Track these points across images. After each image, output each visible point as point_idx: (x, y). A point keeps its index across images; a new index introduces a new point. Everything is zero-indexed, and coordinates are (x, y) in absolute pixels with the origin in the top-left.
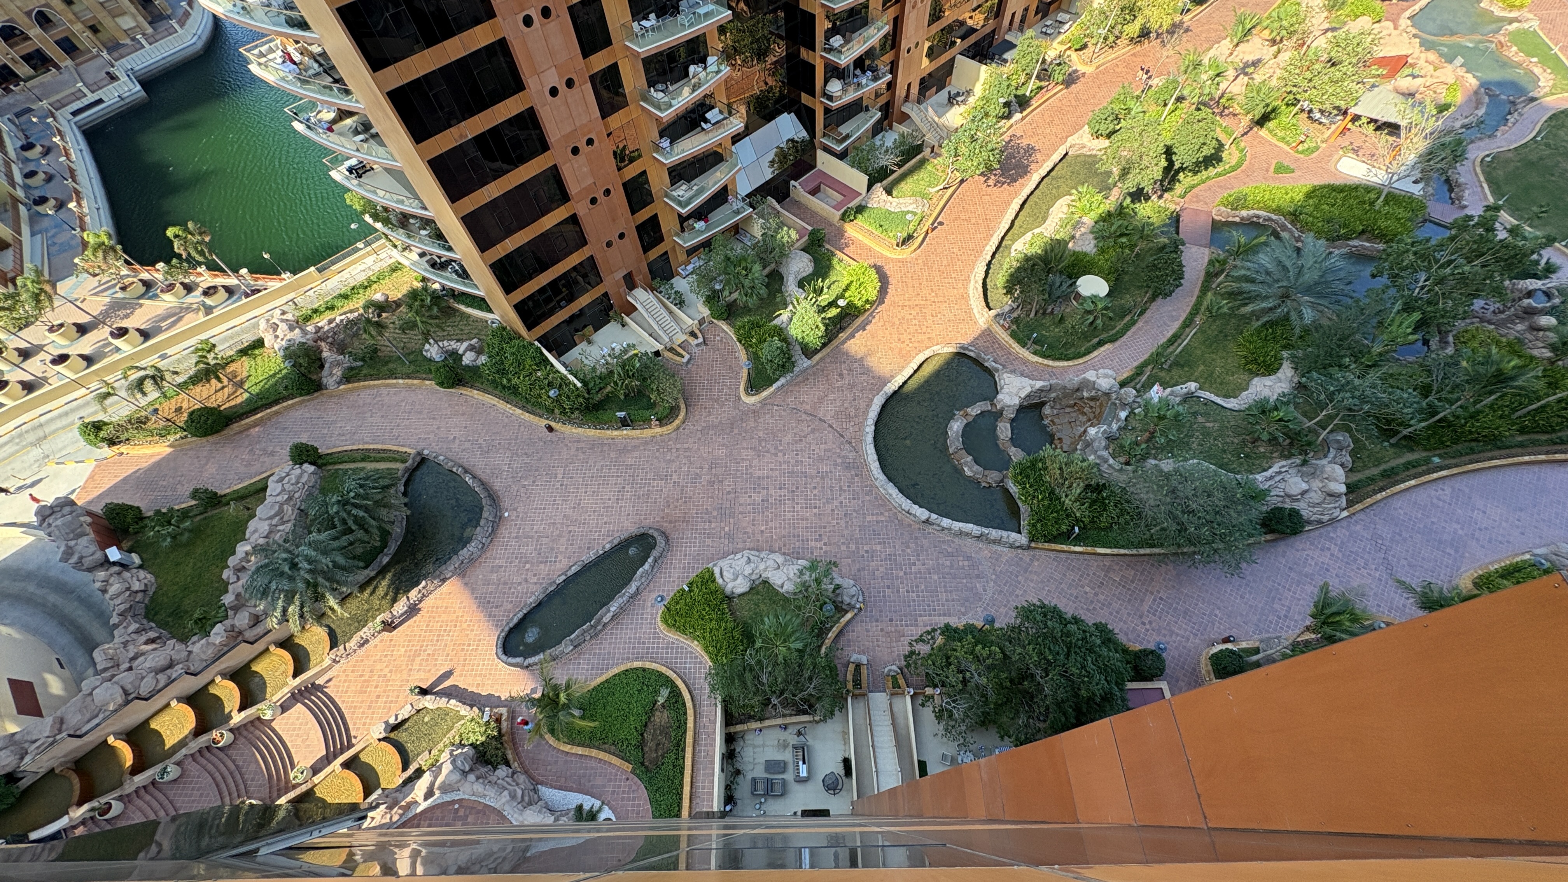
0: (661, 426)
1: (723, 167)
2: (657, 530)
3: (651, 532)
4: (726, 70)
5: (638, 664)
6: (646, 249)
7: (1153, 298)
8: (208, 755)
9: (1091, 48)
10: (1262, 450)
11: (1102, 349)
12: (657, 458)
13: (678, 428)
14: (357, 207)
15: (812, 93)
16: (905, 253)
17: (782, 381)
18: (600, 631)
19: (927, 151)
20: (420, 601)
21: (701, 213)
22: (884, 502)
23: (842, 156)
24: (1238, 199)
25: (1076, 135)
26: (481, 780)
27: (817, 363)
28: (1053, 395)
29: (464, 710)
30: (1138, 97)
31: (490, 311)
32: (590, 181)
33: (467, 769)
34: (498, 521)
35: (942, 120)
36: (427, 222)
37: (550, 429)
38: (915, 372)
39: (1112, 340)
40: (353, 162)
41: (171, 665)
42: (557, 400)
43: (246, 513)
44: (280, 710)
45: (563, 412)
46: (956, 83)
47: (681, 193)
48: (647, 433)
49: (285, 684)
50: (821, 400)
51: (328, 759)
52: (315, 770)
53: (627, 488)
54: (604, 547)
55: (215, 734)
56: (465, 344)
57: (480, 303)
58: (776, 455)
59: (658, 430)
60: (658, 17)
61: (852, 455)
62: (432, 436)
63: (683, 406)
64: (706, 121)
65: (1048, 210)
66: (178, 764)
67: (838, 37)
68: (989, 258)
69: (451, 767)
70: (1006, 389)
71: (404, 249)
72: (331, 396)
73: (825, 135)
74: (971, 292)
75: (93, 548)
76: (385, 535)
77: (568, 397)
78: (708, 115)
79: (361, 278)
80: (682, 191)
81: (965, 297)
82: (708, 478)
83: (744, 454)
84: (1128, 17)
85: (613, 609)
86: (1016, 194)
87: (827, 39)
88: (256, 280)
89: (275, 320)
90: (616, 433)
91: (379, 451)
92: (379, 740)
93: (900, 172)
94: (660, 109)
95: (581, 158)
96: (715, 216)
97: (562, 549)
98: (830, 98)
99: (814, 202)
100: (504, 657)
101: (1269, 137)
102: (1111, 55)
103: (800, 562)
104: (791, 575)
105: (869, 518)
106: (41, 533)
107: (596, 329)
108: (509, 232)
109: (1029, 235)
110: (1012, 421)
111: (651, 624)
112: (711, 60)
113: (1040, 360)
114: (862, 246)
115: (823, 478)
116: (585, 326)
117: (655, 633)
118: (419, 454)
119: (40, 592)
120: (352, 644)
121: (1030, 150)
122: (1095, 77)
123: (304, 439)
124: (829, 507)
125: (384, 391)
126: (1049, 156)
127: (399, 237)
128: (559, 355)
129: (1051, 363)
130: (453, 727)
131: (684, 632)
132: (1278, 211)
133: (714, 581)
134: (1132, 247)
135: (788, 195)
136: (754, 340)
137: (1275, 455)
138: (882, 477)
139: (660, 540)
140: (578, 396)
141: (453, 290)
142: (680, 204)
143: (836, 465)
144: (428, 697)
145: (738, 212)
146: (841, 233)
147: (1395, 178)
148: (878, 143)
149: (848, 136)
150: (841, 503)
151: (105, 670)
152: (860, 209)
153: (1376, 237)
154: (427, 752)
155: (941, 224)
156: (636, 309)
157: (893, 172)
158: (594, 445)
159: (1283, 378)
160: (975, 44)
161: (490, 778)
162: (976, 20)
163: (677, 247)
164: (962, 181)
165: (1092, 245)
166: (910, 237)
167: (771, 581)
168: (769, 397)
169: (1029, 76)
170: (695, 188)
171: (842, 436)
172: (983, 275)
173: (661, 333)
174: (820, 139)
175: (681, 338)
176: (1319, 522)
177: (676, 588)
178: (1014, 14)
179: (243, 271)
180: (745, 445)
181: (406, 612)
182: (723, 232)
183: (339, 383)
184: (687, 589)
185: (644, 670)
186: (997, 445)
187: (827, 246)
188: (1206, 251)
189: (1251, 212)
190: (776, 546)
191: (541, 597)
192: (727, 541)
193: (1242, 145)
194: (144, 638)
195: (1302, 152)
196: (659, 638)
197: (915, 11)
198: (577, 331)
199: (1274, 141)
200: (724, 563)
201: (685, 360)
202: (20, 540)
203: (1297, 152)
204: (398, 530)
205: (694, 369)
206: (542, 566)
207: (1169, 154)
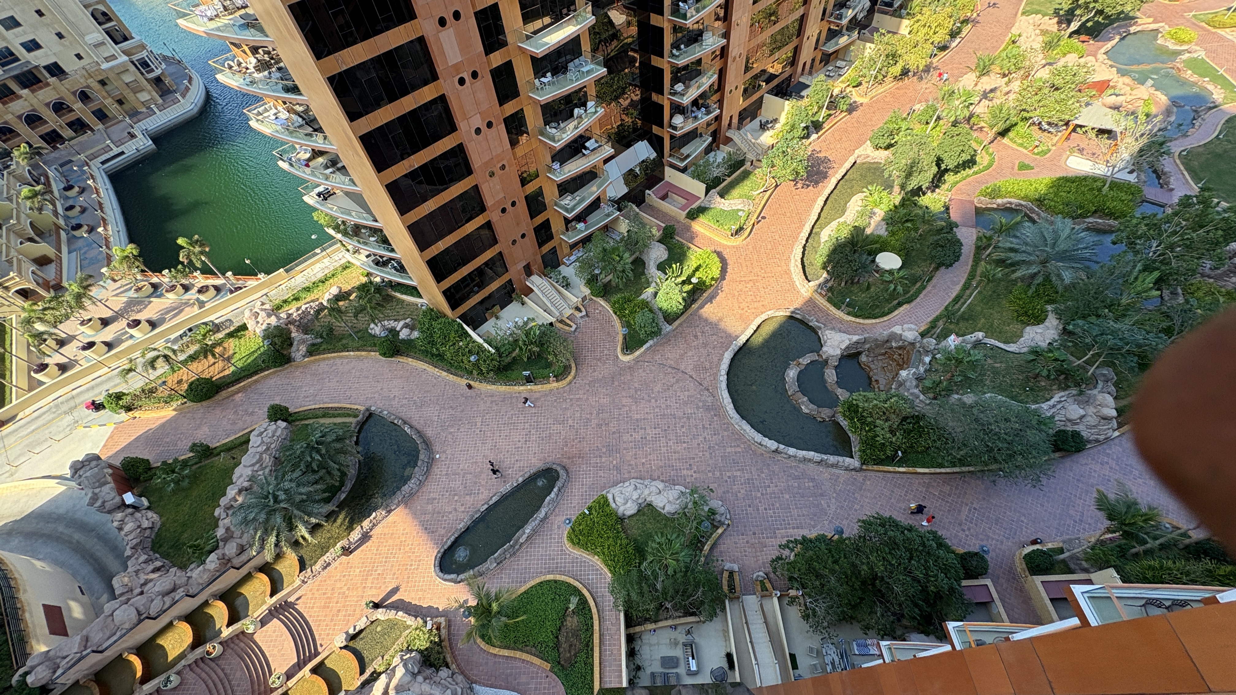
0: (557, 381)
1: (597, 181)
2: (559, 465)
3: (554, 466)
4: (601, 111)
5: (550, 577)
6: (540, 245)
7: (937, 269)
8: (202, 665)
9: (865, 85)
10: (1043, 384)
11: (901, 309)
12: (555, 407)
13: (570, 383)
14: (322, 222)
15: (661, 125)
16: (738, 241)
17: (651, 343)
18: (518, 550)
19: (748, 165)
20: (371, 530)
21: (581, 217)
22: (739, 437)
23: (683, 170)
24: (993, 190)
25: (861, 148)
26: (428, 681)
27: (677, 328)
28: (867, 346)
29: (410, 621)
30: (905, 119)
31: (420, 296)
32: (501, 195)
33: (416, 671)
34: (431, 462)
35: (758, 141)
36: (375, 231)
37: (470, 387)
38: (755, 331)
39: (909, 301)
40: (321, 189)
41: (174, 590)
42: (476, 365)
43: (232, 461)
44: (260, 624)
45: (481, 373)
46: (765, 114)
47: (567, 202)
48: (547, 387)
49: (264, 602)
50: (682, 356)
51: (299, 666)
52: (289, 675)
53: (533, 432)
54: (517, 481)
55: (208, 647)
56: (402, 323)
57: (413, 291)
58: (650, 401)
59: (555, 384)
60: (553, 75)
61: (710, 399)
62: (376, 395)
63: (573, 365)
64: (586, 148)
65: (846, 204)
66: (178, 673)
67: (680, 84)
68: (804, 242)
69: (403, 671)
70: (829, 343)
71: (355, 253)
72: (297, 367)
73: (670, 155)
74: (792, 269)
75: (113, 494)
76: (343, 474)
77: (485, 361)
78: (587, 144)
79: (320, 276)
80: (567, 201)
81: (788, 273)
82: (596, 421)
83: (624, 401)
84: (891, 62)
85: (527, 531)
86: (820, 194)
87: (672, 86)
88: (238, 280)
89: (256, 310)
90: (522, 388)
91: (336, 409)
92: (341, 648)
93: (729, 180)
94: (554, 141)
95: (496, 179)
96: (592, 218)
97: (483, 483)
98: (675, 128)
99: (664, 206)
100: (441, 574)
101: (1011, 144)
102: (881, 89)
103: (677, 487)
104: (671, 499)
105: (729, 450)
106: (73, 484)
107: (502, 308)
108: (441, 237)
109: (834, 224)
110: (836, 368)
111: (558, 542)
112: (590, 104)
113: (853, 319)
114: (704, 237)
115: (688, 418)
116: (494, 306)
117: (562, 550)
118: (368, 410)
119: (68, 531)
120: (317, 567)
121: (826, 160)
122: (870, 106)
123: (277, 401)
124: (695, 443)
125: (338, 362)
126: (842, 165)
127: (351, 243)
128: (474, 329)
129: (861, 321)
130: (400, 636)
131: (587, 549)
132: (1026, 198)
133: (608, 505)
134: (916, 230)
135: (644, 201)
136: (627, 312)
137: (1054, 387)
138: (736, 416)
139: (562, 472)
140: (492, 360)
141: (390, 281)
142: (567, 210)
143: (698, 408)
144: (380, 610)
145: (608, 215)
146: (688, 228)
147: (1116, 169)
148: (711, 160)
149: (688, 156)
150: (705, 438)
151: (122, 595)
152: (702, 210)
153: (1107, 215)
154: (380, 658)
155: (764, 218)
156: (532, 291)
157: (724, 180)
158: (504, 398)
159: (1050, 326)
160: (777, 86)
161: (435, 679)
162: (775, 68)
163: (563, 243)
164: (777, 186)
165: (884, 229)
166: (741, 229)
167: (654, 504)
168: (641, 355)
169: (820, 108)
170: (578, 198)
171: (701, 384)
172: (800, 256)
173: (552, 309)
174: (667, 158)
175: (568, 312)
176: (1097, 441)
177: (577, 513)
178: (805, 64)
179: (229, 274)
180: (624, 394)
181: (360, 539)
182: (599, 229)
183: (304, 356)
184: (587, 513)
185: (556, 581)
186: (826, 387)
187: (677, 238)
188: (974, 230)
189: (1005, 200)
190: (656, 475)
191: (469, 523)
192: (615, 473)
193: (991, 150)
194: (151, 567)
195: (1038, 154)
196: (566, 554)
197: (735, 63)
198: (488, 309)
199: (1014, 146)
200: (615, 490)
201: (573, 329)
202: (55, 489)
203: (1034, 154)
204: (352, 472)
205: (580, 336)
206: (468, 498)
207: (939, 161)
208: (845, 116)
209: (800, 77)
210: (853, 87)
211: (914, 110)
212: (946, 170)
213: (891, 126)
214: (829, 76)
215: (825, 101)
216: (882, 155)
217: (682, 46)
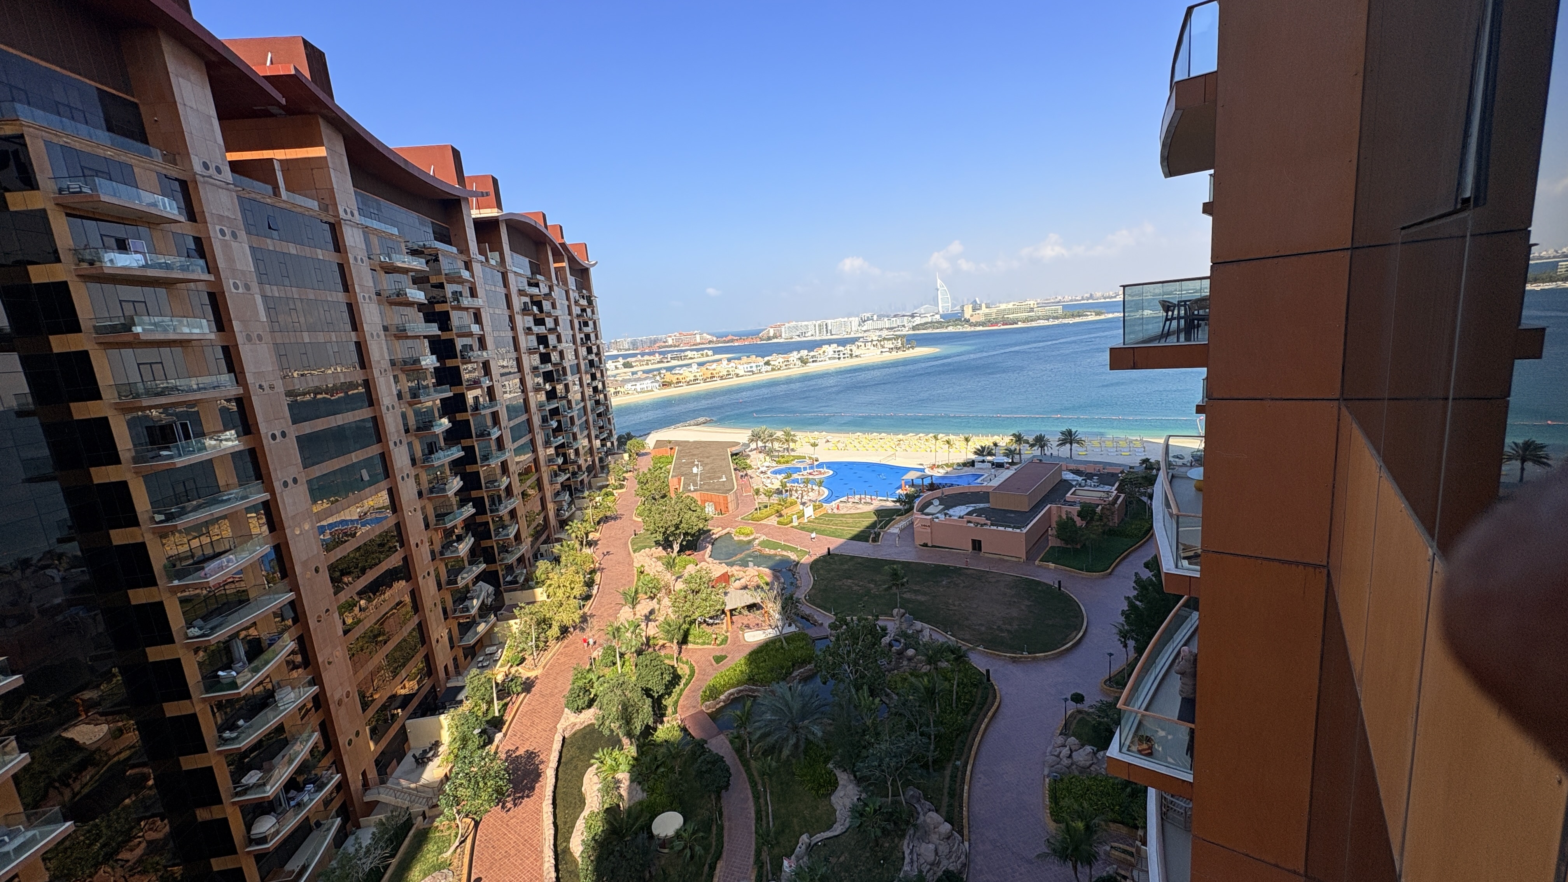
7: (719, 798)
9: (529, 658)
10: (887, 845)
11: (717, 871)
15: (230, 851)
19: (419, 822)
24: (711, 691)
25: (562, 720)
30: (590, 670)
35: (422, 781)
39: (718, 856)
46: (416, 745)
86: (541, 799)
93: (394, 861)
98: (263, 840)
101: (696, 646)
102: (548, 655)
109: (580, 824)
121: (529, 755)
122: (547, 675)
126: (550, 749)
132: (739, 683)
134: (672, 769)
137: (896, 840)
147: (779, 628)
148: (352, 850)
153: (802, 663)
157: (386, 868)
159: (845, 783)
160: (420, 705)
162: (408, 688)
164: (477, 824)
165: (640, 792)
169: (490, 703)
176: (964, 865)
178: (446, 667)
188: (722, 736)
189: (726, 694)
193: (684, 659)
195: (721, 644)
203: (718, 645)
207: (647, 692)
208: (525, 697)
209: (447, 682)
210: (518, 665)
211: (594, 659)
212: (661, 697)
213: (581, 683)
214: (483, 667)
215: (492, 693)
216: (589, 716)
217: (241, 722)
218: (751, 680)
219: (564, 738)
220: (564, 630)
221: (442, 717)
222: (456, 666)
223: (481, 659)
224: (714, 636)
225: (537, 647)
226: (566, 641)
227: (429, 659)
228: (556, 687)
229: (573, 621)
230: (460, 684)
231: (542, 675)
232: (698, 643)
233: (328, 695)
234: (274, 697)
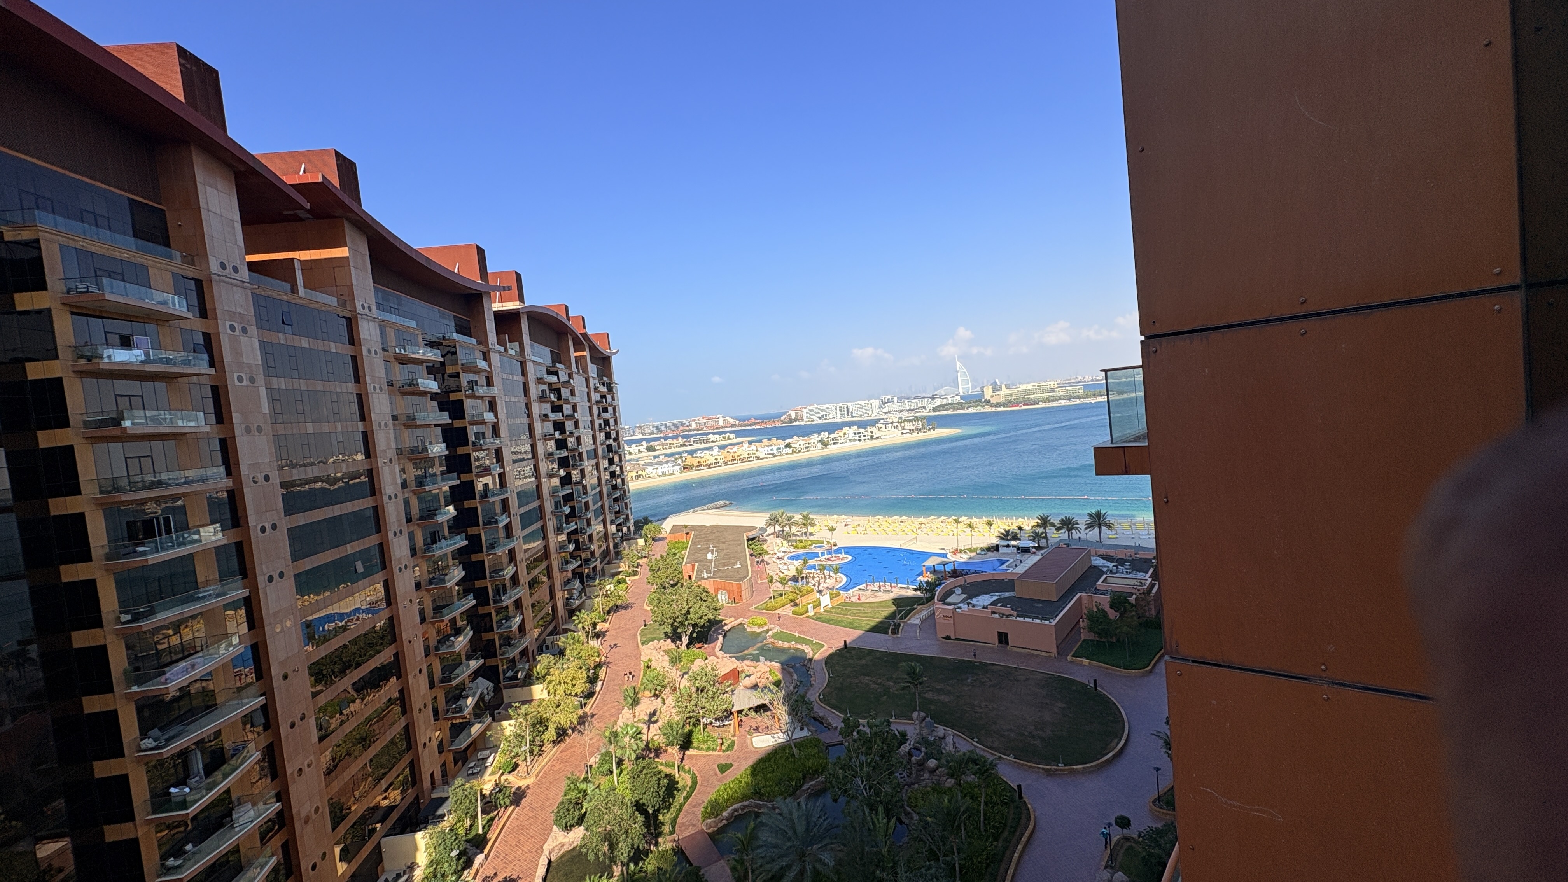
9: (522, 765)
24: (712, 807)
25: (550, 840)
30: (586, 779)
46: (391, 867)
84: (541, 729)
101: (700, 753)
102: (543, 761)
122: (539, 784)
126: (533, 875)
132: (745, 797)
147: (790, 733)
153: (814, 775)
160: (400, 818)
162: (393, 798)
169: (474, 817)
178: (432, 775)
188: (722, 863)
189: (729, 810)
193: (687, 768)
195: (727, 750)
197: (310, 824)
199: (704, 753)
203: (724, 751)
208: (513, 810)
209: (432, 792)
210: (510, 772)
211: (591, 766)
212: (657, 812)
213: (573, 795)
214: (473, 774)
215: (476, 807)
216: (578, 834)
217: (189, 847)
218: (757, 793)
219: (550, 861)
220: (562, 733)
221: (419, 835)
222: (444, 774)
223: (472, 764)
224: (720, 741)
225: (531, 752)
226: (562, 745)
227: (414, 766)
228: (548, 799)
229: (571, 722)
230: (444, 795)
231: (535, 784)
232: (702, 749)
233: (294, 811)
234: (231, 815)
